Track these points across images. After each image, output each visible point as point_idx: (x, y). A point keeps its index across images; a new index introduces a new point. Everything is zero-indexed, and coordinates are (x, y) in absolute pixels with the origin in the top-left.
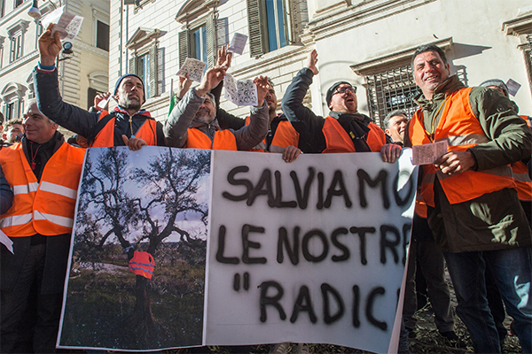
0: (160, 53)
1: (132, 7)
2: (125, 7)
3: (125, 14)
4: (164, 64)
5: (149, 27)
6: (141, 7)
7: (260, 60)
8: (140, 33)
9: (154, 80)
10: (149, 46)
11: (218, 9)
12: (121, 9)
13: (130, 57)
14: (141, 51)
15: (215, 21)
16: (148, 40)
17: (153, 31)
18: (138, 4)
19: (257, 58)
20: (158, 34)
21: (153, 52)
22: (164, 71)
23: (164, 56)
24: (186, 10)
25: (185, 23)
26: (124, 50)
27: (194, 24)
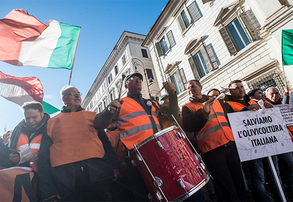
0: (181, 71)
1: (162, 57)
2: (159, 58)
3: (159, 61)
4: (184, 75)
5: (173, 62)
6: (166, 55)
7: (237, 56)
8: (169, 66)
9: (182, 83)
10: (176, 69)
11: (204, 42)
12: (158, 60)
13: (167, 77)
14: (171, 73)
15: (205, 47)
16: (174, 67)
17: (175, 63)
18: (164, 55)
19: (235, 55)
20: (177, 64)
21: (178, 72)
22: (185, 78)
23: (183, 71)
24: (188, 49)
25: (189, 54)
26: (164, 75)
27: (193, 53)
